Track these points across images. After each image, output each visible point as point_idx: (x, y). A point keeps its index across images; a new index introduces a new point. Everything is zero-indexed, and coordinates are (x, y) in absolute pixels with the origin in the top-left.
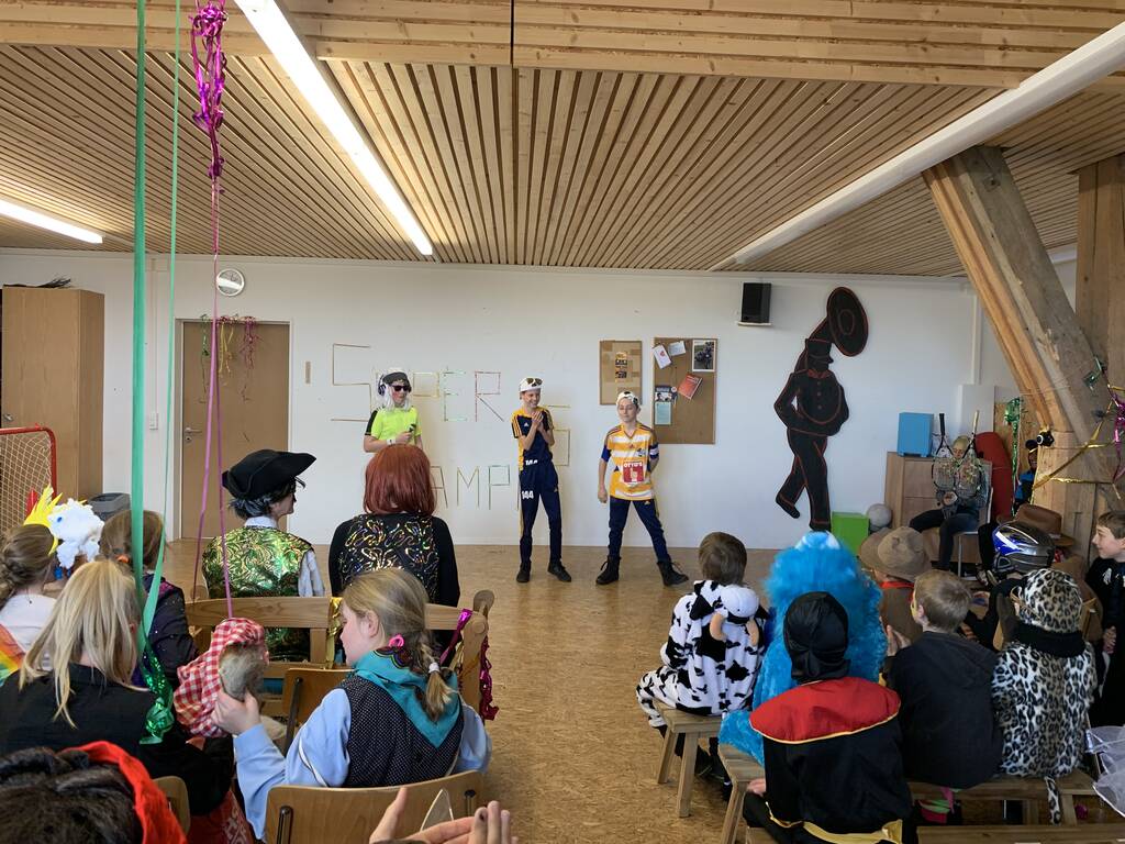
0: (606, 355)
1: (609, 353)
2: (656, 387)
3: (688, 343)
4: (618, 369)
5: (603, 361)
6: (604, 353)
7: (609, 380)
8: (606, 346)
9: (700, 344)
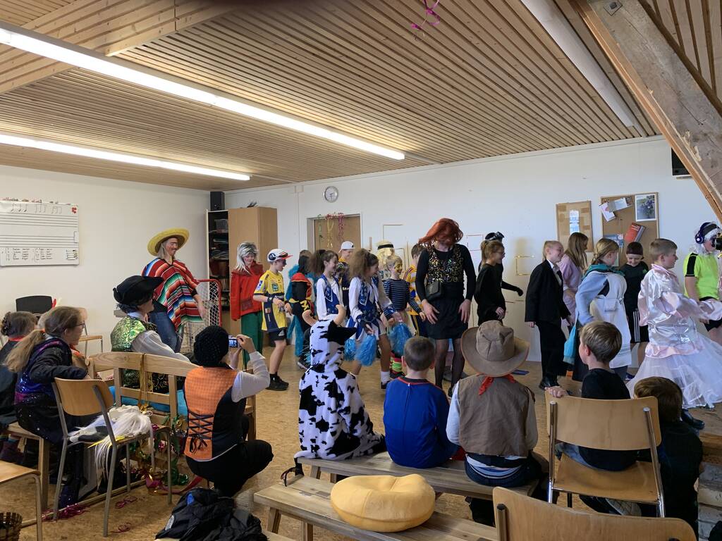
0: (561, 215)
1: (563, 213)
3: (630, 199)
5: (559, 219)
8: (561, 207)
9: (642, 198)
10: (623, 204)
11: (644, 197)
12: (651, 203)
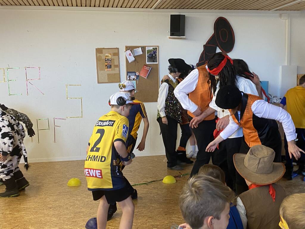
0: (100, 56)
1: (101, 55)
2: (128, 73)
3: (143, 48)
4: (106, 64)
5: (98, 59)
6: (98, 55)
7: (102, 69)
8: (99, 51)
9: (150, 49)
10: (139, 51)
11: (151, 48)
12: (155, 53)
